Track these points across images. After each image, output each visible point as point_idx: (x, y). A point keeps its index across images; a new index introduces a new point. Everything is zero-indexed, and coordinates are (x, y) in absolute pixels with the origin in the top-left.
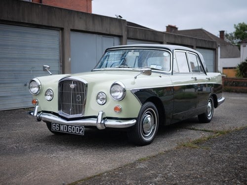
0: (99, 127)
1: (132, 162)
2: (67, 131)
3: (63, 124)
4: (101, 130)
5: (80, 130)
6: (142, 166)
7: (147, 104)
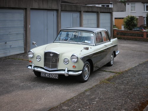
0: (66, 75)
1: (83, 92)
2: (49, 77)
3: (47, 73)
4: (67, 77)
5: (56, 76)
6: (88, 93)
7: (86, 62)
